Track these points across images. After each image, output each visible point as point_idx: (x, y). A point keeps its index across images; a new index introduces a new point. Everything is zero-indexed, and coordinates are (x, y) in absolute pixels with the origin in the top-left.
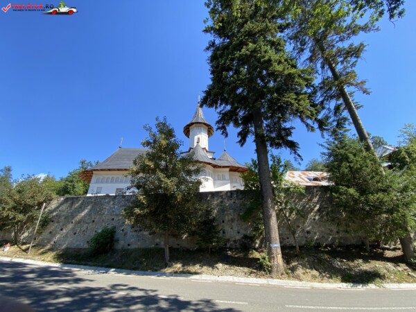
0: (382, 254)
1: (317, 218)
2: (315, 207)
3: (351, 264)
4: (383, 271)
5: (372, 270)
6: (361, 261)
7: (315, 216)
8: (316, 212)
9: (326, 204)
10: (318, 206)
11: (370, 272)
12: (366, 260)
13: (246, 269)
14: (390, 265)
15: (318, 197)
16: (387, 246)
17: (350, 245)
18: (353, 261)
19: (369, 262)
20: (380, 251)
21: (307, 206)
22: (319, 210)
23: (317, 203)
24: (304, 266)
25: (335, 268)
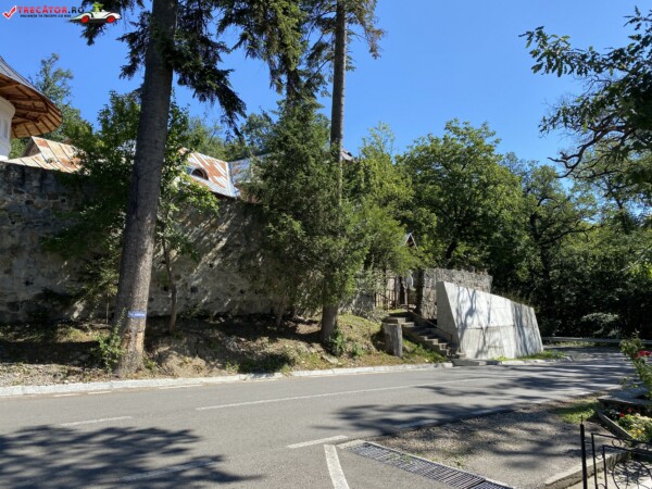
0: (295, 328)
1: (216, 263)
2: (219, 241)
3: (253, 345)
4: (293, 354)
5: (279, 353)
6: (266, 339)
7: (214, 259)
8: (218, 252)
9: (239, 238)
10: (225, 240)
11: (276, 356)
12: (273, 338)
13: (55, 368)
14: (302, 345)
15: (229, 222)
16: (301, 318)
17: (255, 315)
18: (254, 340)
19: (277, 341)
20: (293, 324)
21: (206, 238)
22: (223, 249)
23: (224, 235)
24: (181, 352)
25: (229, 352)
